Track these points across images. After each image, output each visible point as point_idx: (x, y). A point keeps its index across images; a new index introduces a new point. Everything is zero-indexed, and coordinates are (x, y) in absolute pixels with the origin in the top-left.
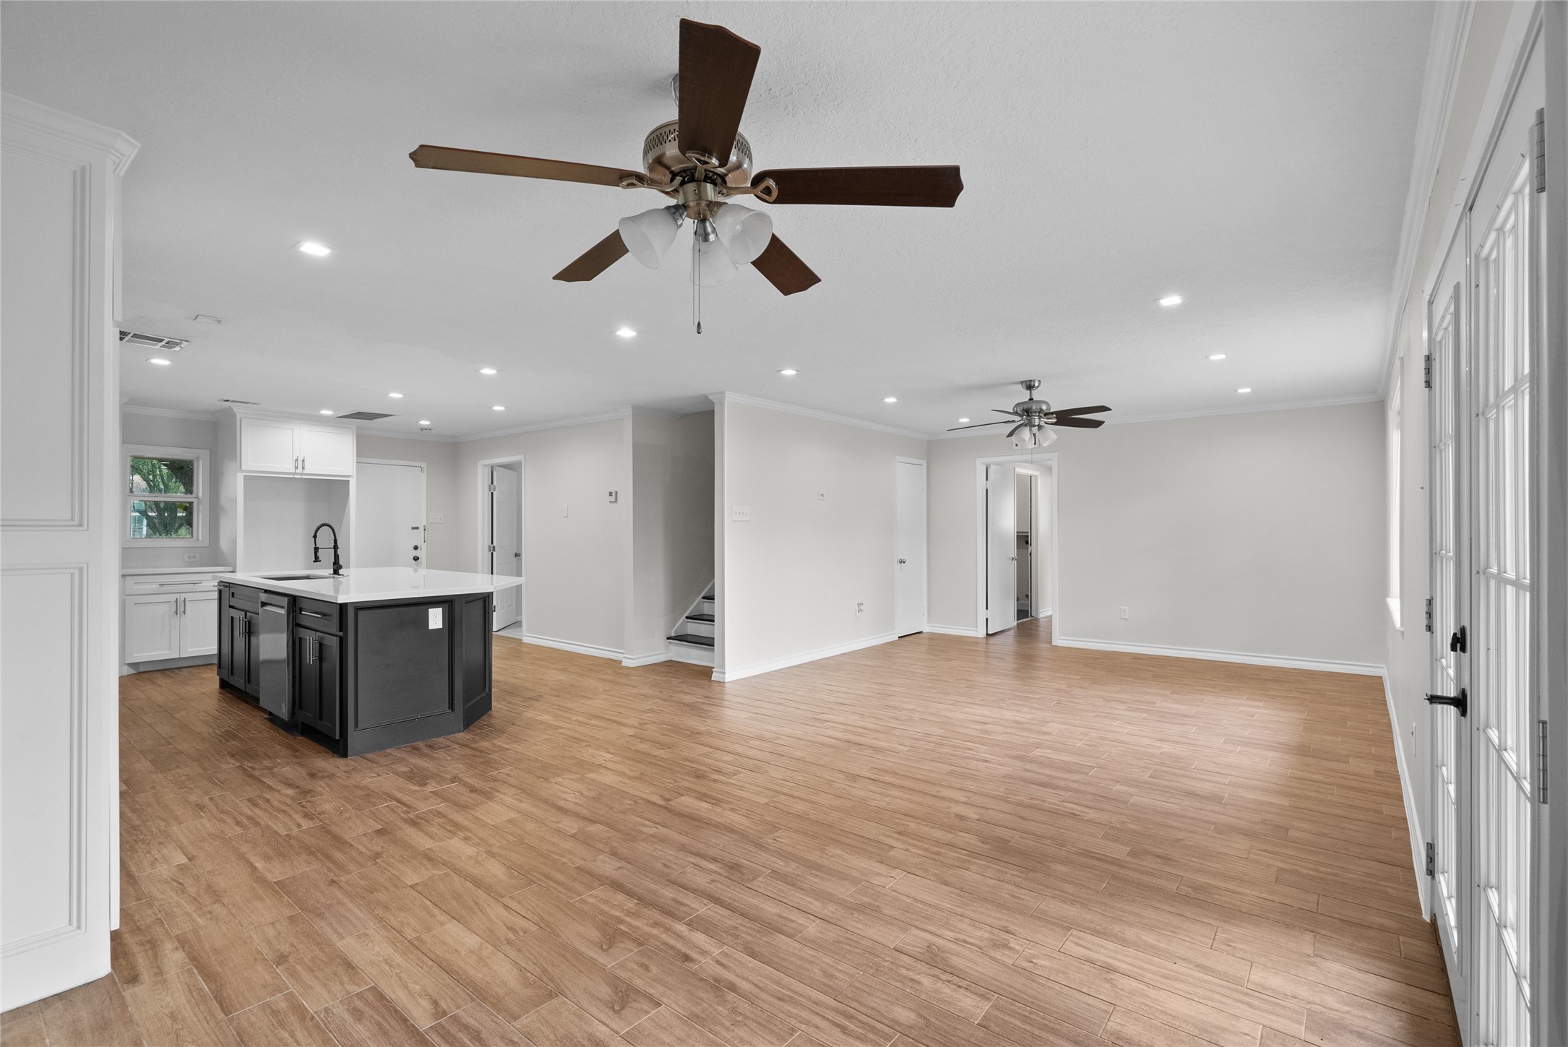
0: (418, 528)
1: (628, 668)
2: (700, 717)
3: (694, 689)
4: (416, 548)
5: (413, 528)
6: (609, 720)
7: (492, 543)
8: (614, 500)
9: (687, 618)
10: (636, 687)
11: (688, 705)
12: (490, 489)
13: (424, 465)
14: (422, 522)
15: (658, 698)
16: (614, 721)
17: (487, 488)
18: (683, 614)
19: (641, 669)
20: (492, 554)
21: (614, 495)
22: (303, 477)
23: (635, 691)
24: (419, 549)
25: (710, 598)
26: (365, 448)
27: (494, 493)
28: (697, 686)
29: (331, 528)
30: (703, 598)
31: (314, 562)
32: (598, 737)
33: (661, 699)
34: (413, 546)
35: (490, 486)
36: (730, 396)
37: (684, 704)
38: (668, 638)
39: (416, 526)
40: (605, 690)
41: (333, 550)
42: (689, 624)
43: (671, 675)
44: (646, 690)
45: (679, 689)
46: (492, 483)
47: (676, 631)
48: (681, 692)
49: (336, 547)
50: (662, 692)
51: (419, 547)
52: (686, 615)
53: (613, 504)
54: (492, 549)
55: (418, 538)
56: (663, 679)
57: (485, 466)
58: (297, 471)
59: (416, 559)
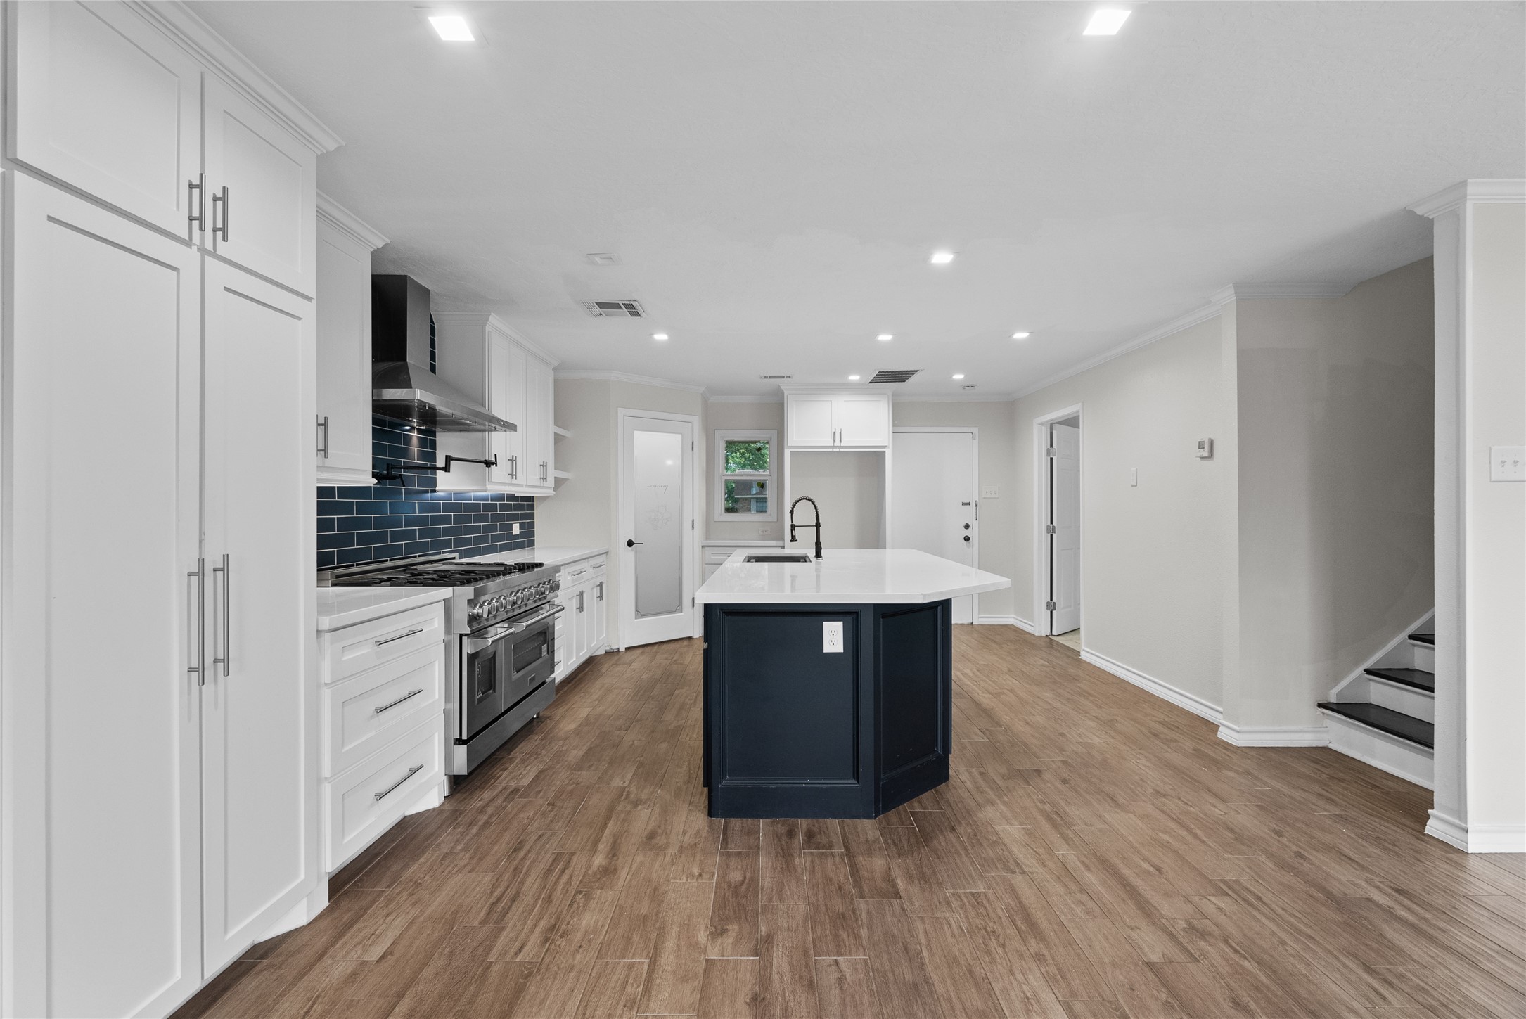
0: (969, 504)
1: (1226, 746)
2: (1368, 969)
3: (1372, 849)
4: (967, 526)
5: (964, 504)
6: (1125, 884)
7: (1052, 523)
8: (1206, 454)
9: (1368, 672)
10: (1224, 801)
11: (1339, 903)
12: (1048, 454)
13: (975, 430)
14: (974, 497)
15: (1266, 852)
16: (1133, 893)
17: (1044, 452)
18: (1357, 663)
19: (1254, 753)
20: (1052, 536)
21: (1207, 446)
22: (842, 450)
23: (1218, 810)
24: (970, 528)
25: (1426, 638)
26: (901, 415)
27: (1054, 458)
28: (1378, 841)
29: (814, 504)
30: (1411, 637)
31: (791, 541)
32: (1075, 934)
33: (1271, 856)
34: (964, 524)
35: (1048, 450)
36: (1478, 192)
37: (1328, 894)
38: (1320, 705)
39: (968, 501)
40: (1157, 792)
41: (815, 528)
42: (1371, 683)
43: (1317, 788)
44: (1245, 818)
45: (1327, 838)
46: (1051, 446)
47: (1339, 694)
48: (1329, 849)
49: (818, 525)
50: (1280, 834)
51: (971, 526)
52: (1368, 664)
53: (1206, 462)
54: (1051, 531)
55: (969, 515)
56: (1297, 794)
57: (1042, 424)
58: (836, 444)
59: (967, 539)
